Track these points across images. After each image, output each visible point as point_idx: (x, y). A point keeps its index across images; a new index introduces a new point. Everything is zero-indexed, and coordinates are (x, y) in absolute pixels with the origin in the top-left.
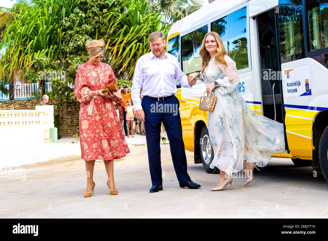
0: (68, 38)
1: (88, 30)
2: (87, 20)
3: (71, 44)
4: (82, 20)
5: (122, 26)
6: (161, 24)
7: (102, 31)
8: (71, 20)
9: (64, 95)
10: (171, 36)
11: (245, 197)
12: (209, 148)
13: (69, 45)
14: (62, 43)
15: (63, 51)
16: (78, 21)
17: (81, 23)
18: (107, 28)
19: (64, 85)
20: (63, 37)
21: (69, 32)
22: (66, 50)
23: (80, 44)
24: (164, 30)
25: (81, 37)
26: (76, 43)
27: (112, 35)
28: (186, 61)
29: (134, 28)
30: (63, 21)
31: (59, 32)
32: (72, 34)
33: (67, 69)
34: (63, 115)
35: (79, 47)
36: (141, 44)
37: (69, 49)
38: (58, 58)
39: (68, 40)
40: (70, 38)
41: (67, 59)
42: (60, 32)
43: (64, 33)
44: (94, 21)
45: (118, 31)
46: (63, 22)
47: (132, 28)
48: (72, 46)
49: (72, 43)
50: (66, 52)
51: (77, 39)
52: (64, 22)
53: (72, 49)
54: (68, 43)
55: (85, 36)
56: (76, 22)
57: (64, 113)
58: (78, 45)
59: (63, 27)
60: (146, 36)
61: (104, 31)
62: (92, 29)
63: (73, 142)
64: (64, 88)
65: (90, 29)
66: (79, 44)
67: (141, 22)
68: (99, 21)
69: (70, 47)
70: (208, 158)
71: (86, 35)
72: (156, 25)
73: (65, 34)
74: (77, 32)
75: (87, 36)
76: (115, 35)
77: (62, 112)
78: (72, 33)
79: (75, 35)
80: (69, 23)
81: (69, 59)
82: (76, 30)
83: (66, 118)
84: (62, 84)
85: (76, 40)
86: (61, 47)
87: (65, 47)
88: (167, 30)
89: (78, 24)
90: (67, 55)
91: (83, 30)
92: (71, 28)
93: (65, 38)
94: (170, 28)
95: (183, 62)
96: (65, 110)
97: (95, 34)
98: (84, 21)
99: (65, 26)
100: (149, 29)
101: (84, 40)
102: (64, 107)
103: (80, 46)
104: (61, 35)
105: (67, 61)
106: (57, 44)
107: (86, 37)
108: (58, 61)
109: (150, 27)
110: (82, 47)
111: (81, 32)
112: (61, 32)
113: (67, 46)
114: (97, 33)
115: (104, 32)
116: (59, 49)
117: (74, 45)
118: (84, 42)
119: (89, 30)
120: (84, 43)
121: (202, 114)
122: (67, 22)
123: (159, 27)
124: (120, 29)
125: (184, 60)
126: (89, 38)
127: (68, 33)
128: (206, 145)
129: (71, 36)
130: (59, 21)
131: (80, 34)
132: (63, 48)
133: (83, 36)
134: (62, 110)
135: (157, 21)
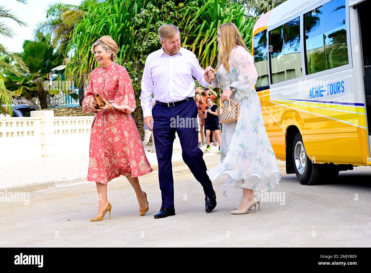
0: (141, 37)
2: (161, 16)
3: (145, 44)
4: (156, 17)
5: (201, 22)
6: (244, 18)
8: (144, 17)
9: (138, 99)
10: (257, 31)
11: (346, 211)
12: (303, 156)
13: (143, 45)
14: (135, 42)
15: (136, 51)
16: (152, 18)
17: (155, 20)
18: (183, 24)
19: (138, 88)
20: (135, 36)
21: (143, 30)
22: (139, 50)
23: (155, 42)
24: (248, 24)
25: (156, 35)
26: (150, 42)
27: (190, 32)
28: (275, 59)
30: (135, 17)
31: (131, 30)
32: (146, 32)
33: (141, 70)
34: (137, 121)
35: (153, 46)
37: (143, 49)
38: (131, 59)
39: (141, 39)
40: (143, 36)
41: (141, 60)
42: (132, 30)
43: (136, 31)
44: (169, 17)
45: (197, 27)
46: (135, 19)
47: (212, 23)
48: (145, 45)
49: (146, 42)
50: (139, 52)
51: (151, 37)
53: (146, 49)
54: (141, 42)
56: (150, 18)
57: (138, 119)
58: (152, 44)
59: (136, 24)
63: (149, 150)
64: (138, 91)
66: (153, 42)
67: (222, 16)
68: (175, 16)
69: (143, 46)
70: (302, 167)
72: (239, 19)
73: (137, 33)
74: (151, 30)
76: (193, 31)
77: (136, 118)
78: (146, 30)
79: (148, 33)
80: (142, 20)
81: (143, 60)
82: (149, 28)
83: (141, 125)
84: (136, 87)
85: (150, 39)
86: (133, 46)
87: (138, 46)
88: (251, 24)
89: (152, 20)
90: (141, 56)
92: (144, 25)
93: (138, 36)
94: (255, 22)
95: (272, 59)
96: (139, 116)
98: (158, 17)
99: (137, 23)
102: (139, 112)
103: (155, 45)
104: (134, 33)
105: (141, 62)
106: (129, 44)
108: (131, 63)
109: (233, 21)
110: (157, 46)
111: (155, 29)
112: (133, 30)
113: (140, 45)
116: (131, 49)
117: (148, 44)
121: (295, 117)
122: (140, 19)
123: (242, 21)
124: (198, 25)
125: (273, 57)
127: (140, 31)
128: (300, 153)
129: (144, 34)
130: (130, 18)
131: (154, 31)
132: (135, 47)
133: (157, 34)
134: (136, 116)
135: (239, 14)
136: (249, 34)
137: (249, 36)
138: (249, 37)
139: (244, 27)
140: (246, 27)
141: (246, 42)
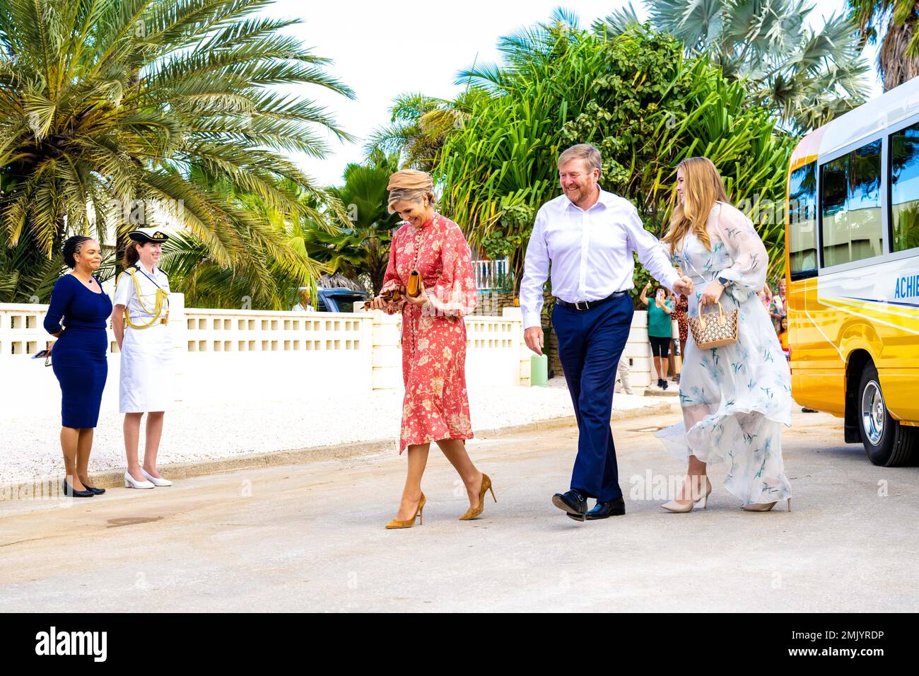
1: (616, 148)
2: (612, 128)
4: (603, 128)
5: (689, 142)
6: (773, 136)
7: (645, 152)
8: (580, 128)
10: (797, 163)
12: (879, 409)
16: (594, 130)
17: (600, 134)
18: (655, 143)
24: (781, 149)
27: (667, 159)
28: (830, 218)
29: (714, 146)
30: (563, 128)
31: (552, 152)
36: (730, 179)
42: (555, 152)
44: (628, 130)
45: (680, 150)
46: (563, 131)
47: (711, 145)
52: (566, 132)
55: (609, 161)
56: (591, 131)
59: (564, 141)
60: (742, 161)
61: (650, 150)
62: (624, 146)
65: (620, 147)
67: (730, 131)
68: (640, 129)
70: (876, 430)
71: (612, 158)
72: (764, 137)
75: (614, 162)
76: (673, 158)
80: (576, 134)
88: (787, 148)
89: (595, 135)
91: (605, 149)
94: (794, 145)
95: (824, 219)
97: (630, 158)
98: (606, 128)
99: (567, 139)
100: (748, 146)
101: (607, 169)
106: (549, 179)
107: (611, 163)
109: (751, 141)
112: (557, 153)
114: (634, 155)
115: (649, 152)
116: (552, 189)
118: (607, 173)
119: (618, 148)
120: (607, 175)
122: (572, 132)
123: (768, 143)
124: (683, 146)
125: (826, 215)
126: (618, 164)
128: (873, 403)
130: (553, 129)
135: (765, 128)
136: (783, 169)
137: (782, 171)
138: (782, 174)
139: (772, 153)
140: (777, 153)
141: (776, 184)
